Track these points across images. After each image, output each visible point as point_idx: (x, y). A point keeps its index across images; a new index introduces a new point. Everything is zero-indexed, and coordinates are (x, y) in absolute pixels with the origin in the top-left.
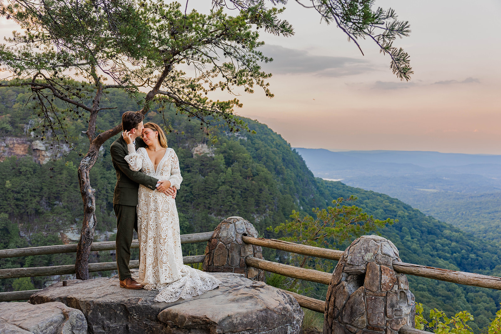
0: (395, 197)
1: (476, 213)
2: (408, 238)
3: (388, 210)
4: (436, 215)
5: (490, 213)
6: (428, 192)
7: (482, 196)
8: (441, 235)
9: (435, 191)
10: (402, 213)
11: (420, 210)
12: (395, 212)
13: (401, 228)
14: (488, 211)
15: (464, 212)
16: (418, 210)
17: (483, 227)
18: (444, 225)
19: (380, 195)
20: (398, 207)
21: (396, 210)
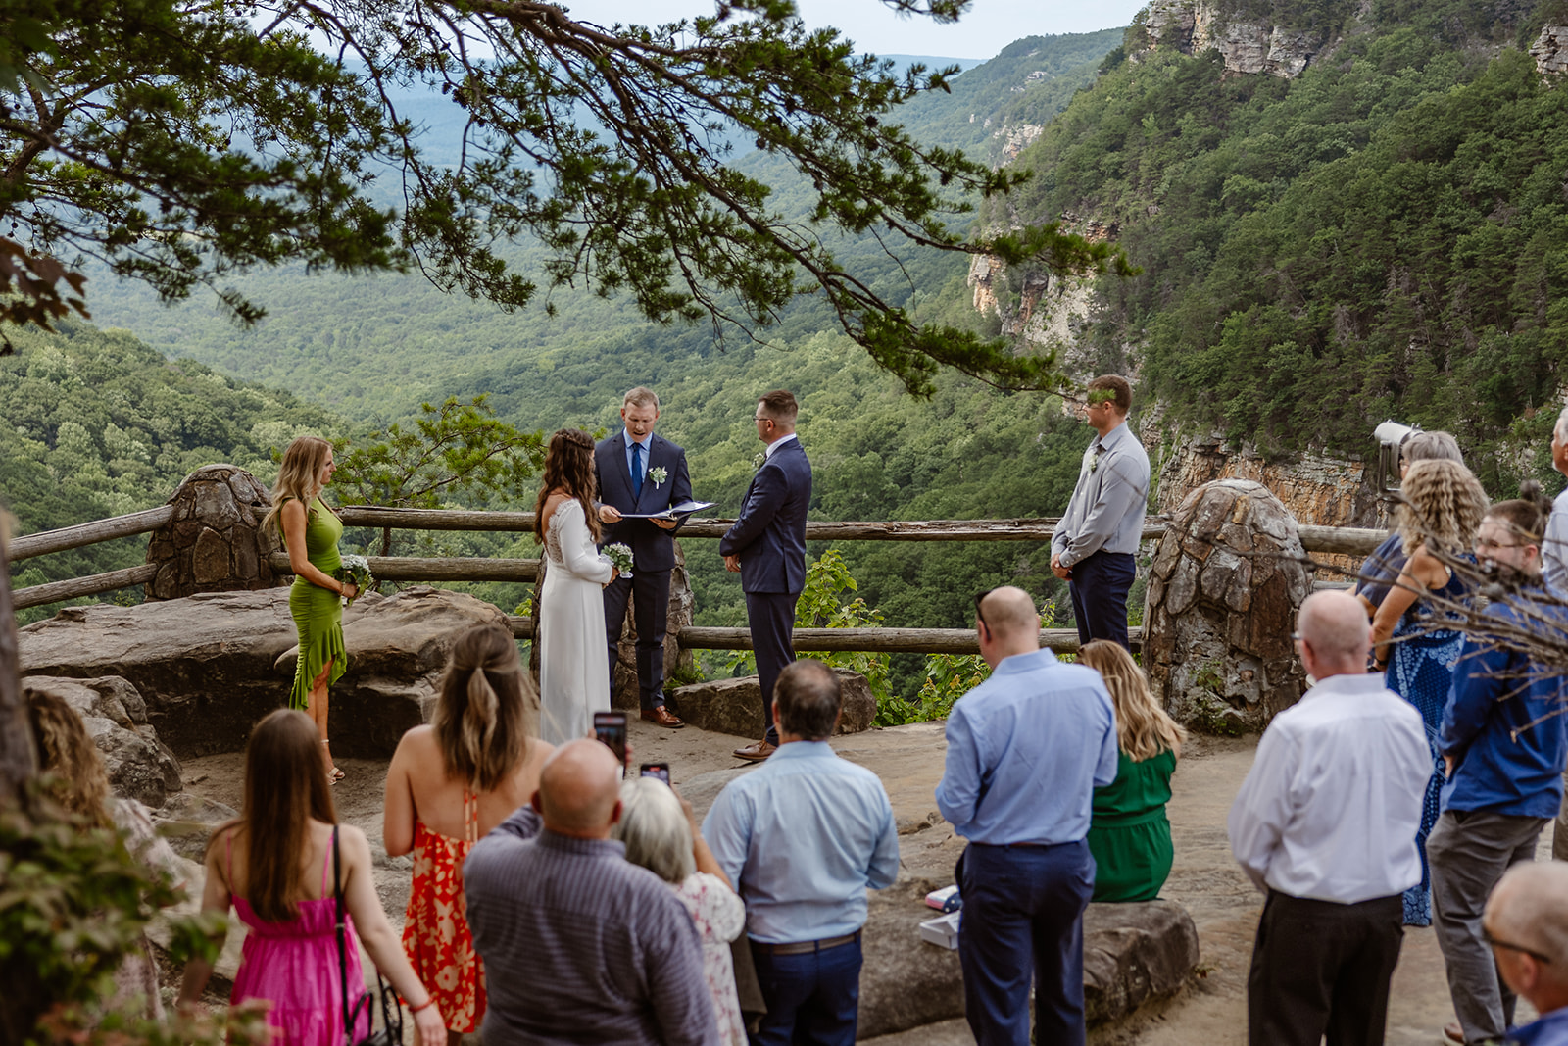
1: (388, 329)
2: (91, 472)
4: (211, 351)
5: (445, 328)
8: (247, 443)
11: (134, 336)
13: (54, 428)
14: (438, 318)
15: (336, 332)
16: (127, 339)
18: (254, 395)
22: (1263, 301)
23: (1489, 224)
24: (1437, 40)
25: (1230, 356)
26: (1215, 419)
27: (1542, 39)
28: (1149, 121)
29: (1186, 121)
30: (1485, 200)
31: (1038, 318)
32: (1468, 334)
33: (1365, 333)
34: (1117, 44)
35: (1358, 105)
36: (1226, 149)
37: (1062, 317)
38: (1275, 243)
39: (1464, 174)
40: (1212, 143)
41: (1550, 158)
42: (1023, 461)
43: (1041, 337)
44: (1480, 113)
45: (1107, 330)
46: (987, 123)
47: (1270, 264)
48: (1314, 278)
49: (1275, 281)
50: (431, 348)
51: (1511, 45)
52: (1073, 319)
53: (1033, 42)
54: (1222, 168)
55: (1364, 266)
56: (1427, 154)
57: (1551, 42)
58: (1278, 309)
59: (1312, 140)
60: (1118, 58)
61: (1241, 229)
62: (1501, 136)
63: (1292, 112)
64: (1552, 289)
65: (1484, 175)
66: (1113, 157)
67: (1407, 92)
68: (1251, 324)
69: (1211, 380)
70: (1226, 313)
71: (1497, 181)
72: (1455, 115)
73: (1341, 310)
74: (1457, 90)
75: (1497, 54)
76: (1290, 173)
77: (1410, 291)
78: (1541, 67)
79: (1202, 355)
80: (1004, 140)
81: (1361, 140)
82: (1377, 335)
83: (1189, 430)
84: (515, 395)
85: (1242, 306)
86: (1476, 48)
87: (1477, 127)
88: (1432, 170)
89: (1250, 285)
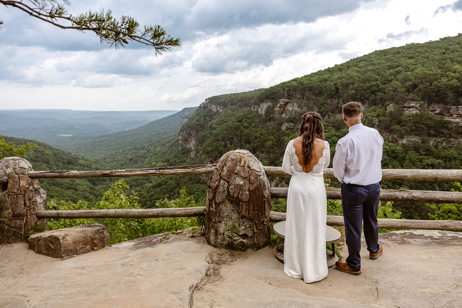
0: (42, 142)
1: (98, 148)
2: (54, 168)
3: (37, 151)
4: (73, 151)
5: (106, 147)
6: (66, 136)
7: (101, 137)
8: (77, 164)
9: (71, 135)
10: (48, 152)
11: (61, 149)
12: (43, 152)
13: (48, 162)
14: (105, 146)
15: (91, 148)
16: (60, 149)
17: (103, 156)
18: (79, 157)
19: (31, 141)
20: (45, 148)
21: (43, 150)
22: (218, 141)
23: (247, 131)
24: (239, 107)
25: (214, 148)
26: (212, 157)
27: (253, 107)
28: (202, 118)
29: (207, 118)
30: (246, 127)
31: (188, 144)
32: (245, 145)
33: (231, 145)
34: (198, 108)
35: (229, 116)
36: (212, 121)
37: (191, 144)
38: (219, 133)
39: (243, 124)
40: (210, 121)
41: (254, 122)
42: (186, 163)
43: (188, 147)
44: (245, 117)
45: (197, 145)
46: (181, 119)
47: (218, 136)
48: (224, 138)
49: (219, 138)
50: (105, 150)
51: (248, 108)
52: (193, 144)
53: (186, 108)
54: (212, 124)
55: (231, 136)
56: (239, 122)
57: (254, 107)
58: (220, 142)
59: (223, 120)
60: (198, 110)
61: (215, 132)
62: (248, 119)
63: (221, 117)
64: (255, 139)
65: (246, 124)
66: (197, 123)
67: (235, 114)
68: (216, 144)
69: (211, 152)
70: (213, 143)
71: (248, 125)
72: (242, 117)
73: (228, 142)
74: (242, 114)
75: (246, 109)
76: (221, 124)
77: (237, 139)
78: (253, 110)
79: (210, 148)
80: (183, 121)
81: (230, 120)
82: (233, 145)
83: (208, 158)
84: (116, 156)
85: (215, 142)
86: (244, 108)
87: (245, 118)
88: (239, 124)
89: (216, 139)
